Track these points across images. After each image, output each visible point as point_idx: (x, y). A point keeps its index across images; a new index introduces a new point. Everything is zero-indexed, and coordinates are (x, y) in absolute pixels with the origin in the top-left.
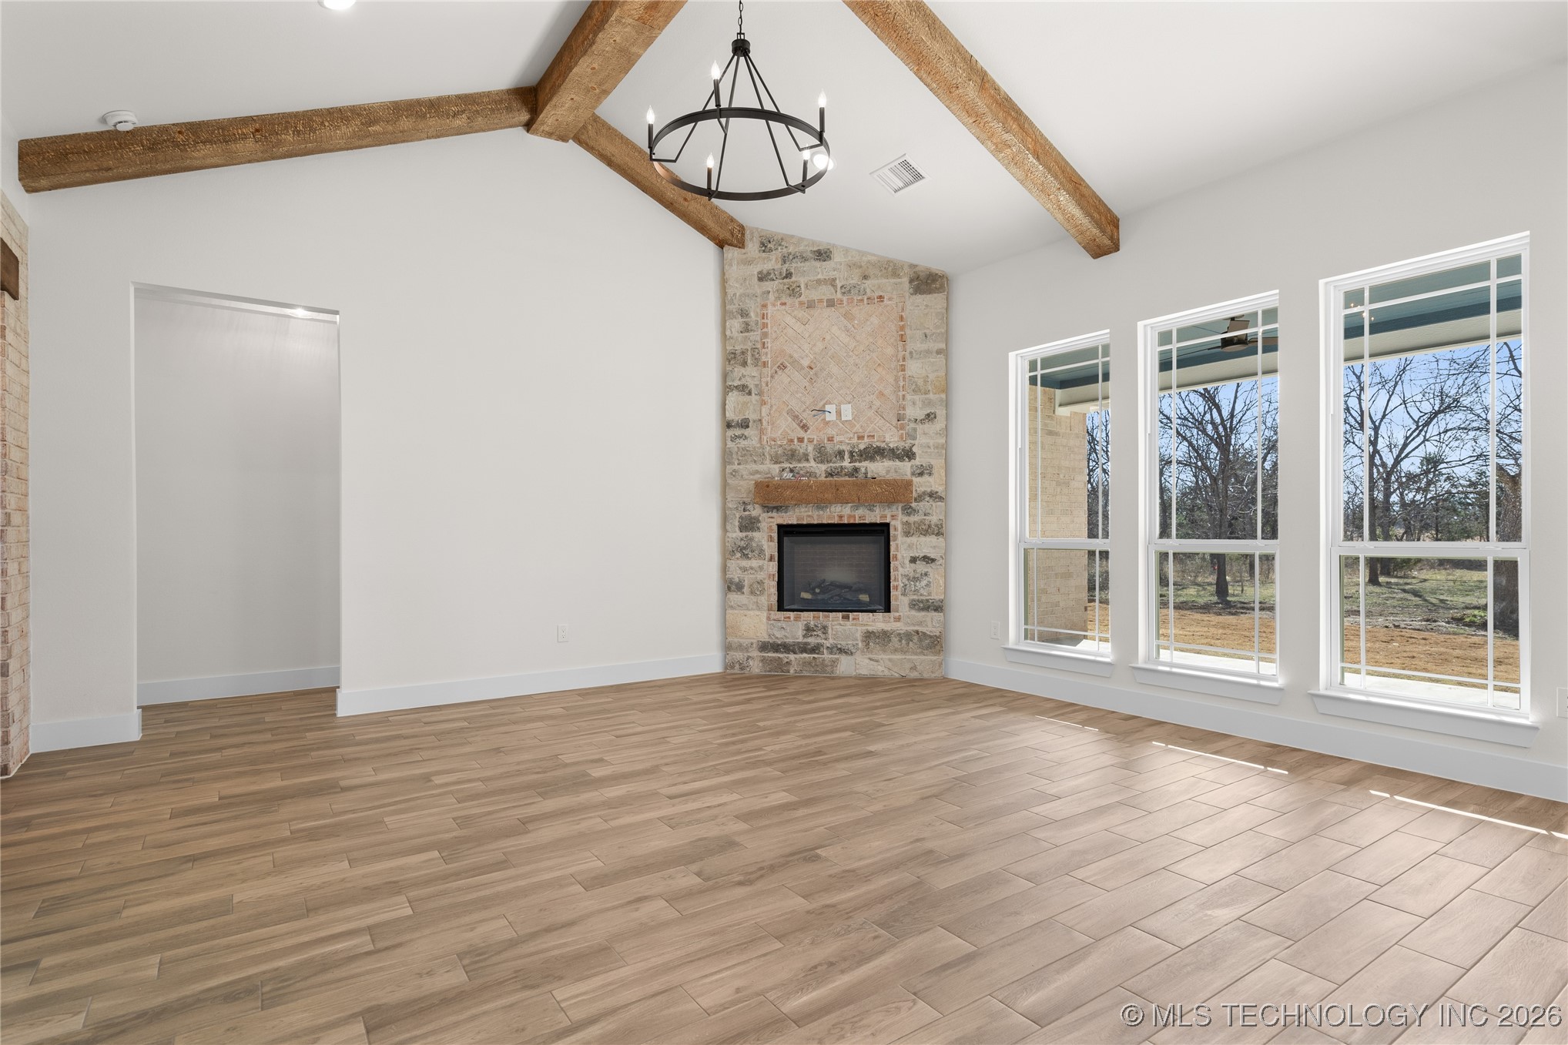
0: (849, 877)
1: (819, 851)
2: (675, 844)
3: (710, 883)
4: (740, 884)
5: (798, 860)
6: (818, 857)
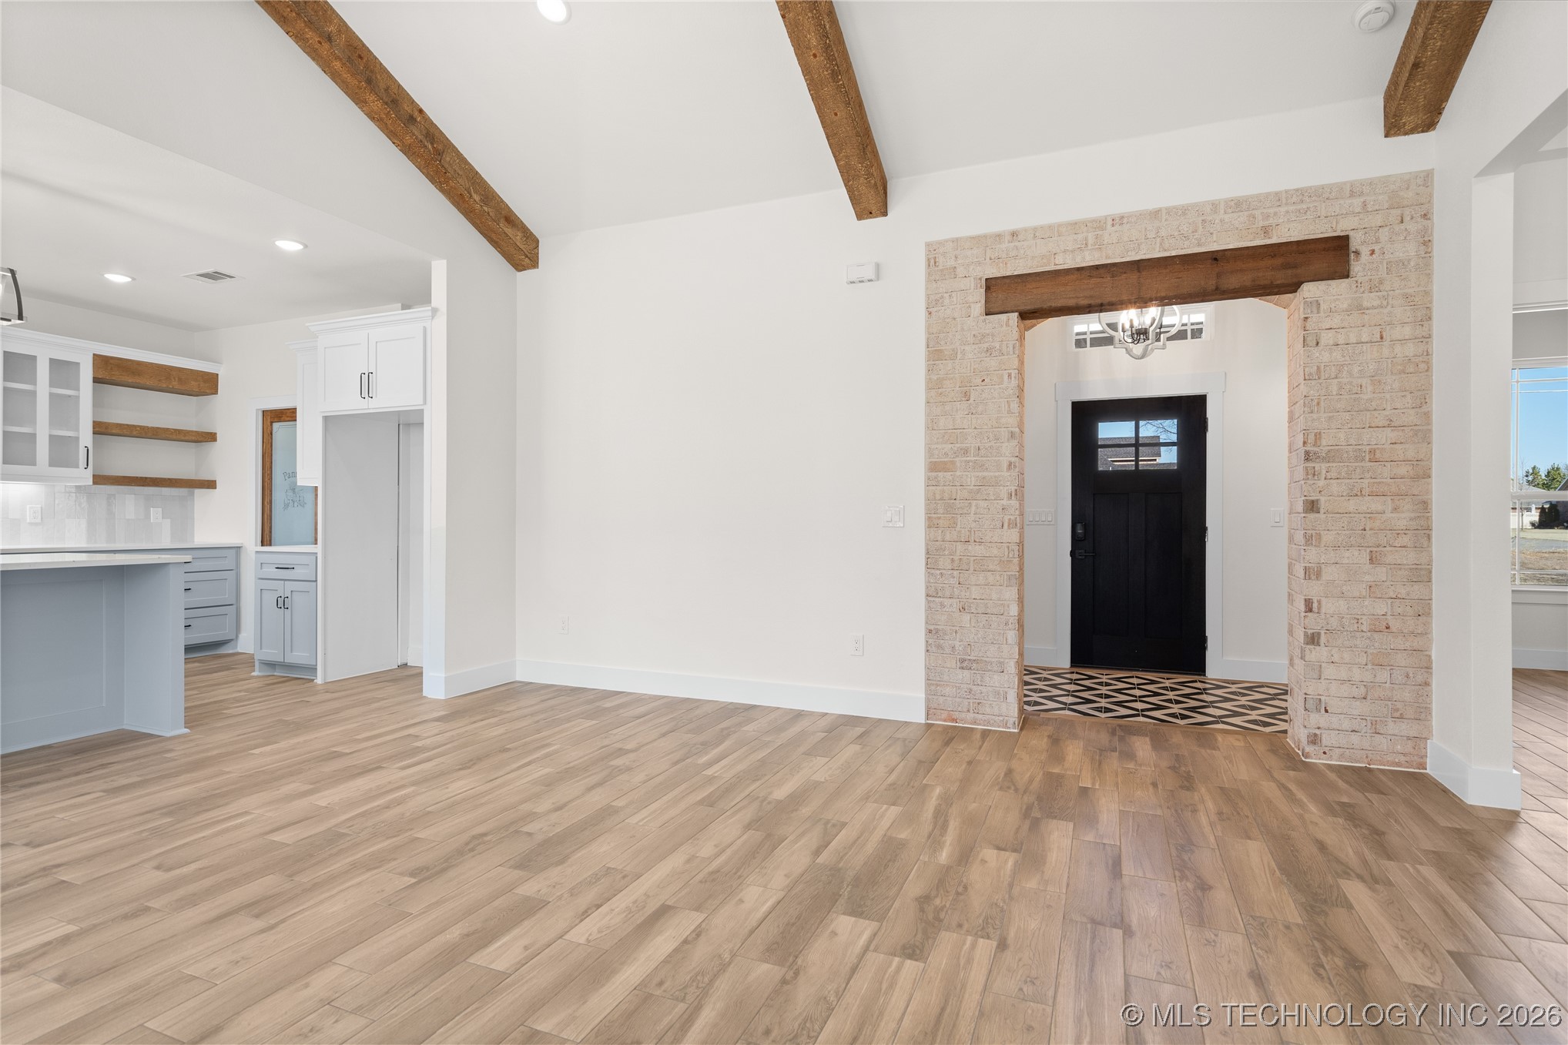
0: (376, 862)
1: (413, 880)
2: (583, 852)
3: (511, 830)
4: (485, 835)
5: (435, 866)
6: (412, 874)
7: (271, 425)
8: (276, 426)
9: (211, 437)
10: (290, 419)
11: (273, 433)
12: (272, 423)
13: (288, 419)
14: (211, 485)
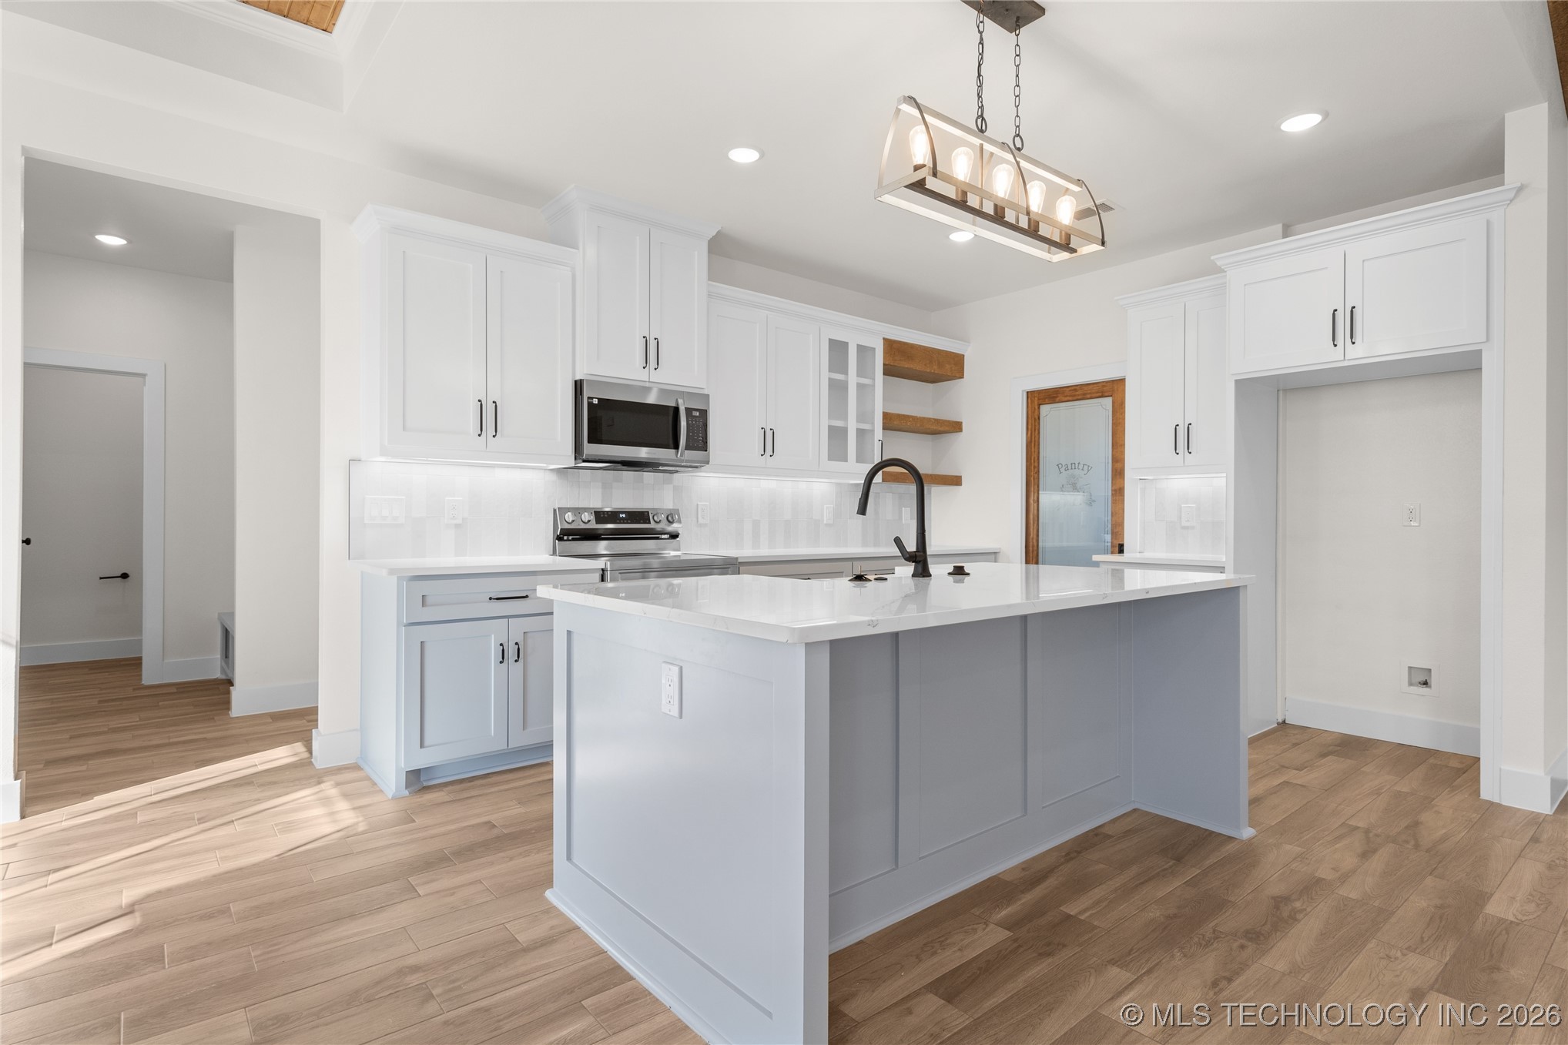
7: (1039, 408)
8: (1045, 409)
9: (957, 427)
10: (1070, 398)
11: (1041, 418)
12: (1039, 405)
13: (1068, 398)
14: (956, 481)
